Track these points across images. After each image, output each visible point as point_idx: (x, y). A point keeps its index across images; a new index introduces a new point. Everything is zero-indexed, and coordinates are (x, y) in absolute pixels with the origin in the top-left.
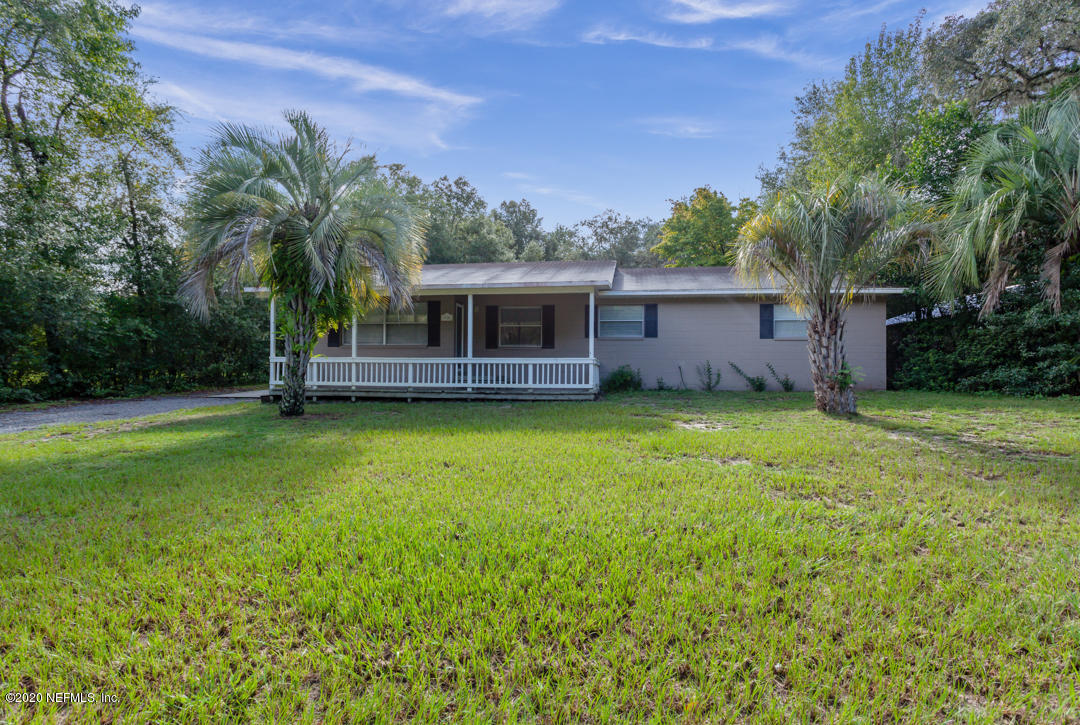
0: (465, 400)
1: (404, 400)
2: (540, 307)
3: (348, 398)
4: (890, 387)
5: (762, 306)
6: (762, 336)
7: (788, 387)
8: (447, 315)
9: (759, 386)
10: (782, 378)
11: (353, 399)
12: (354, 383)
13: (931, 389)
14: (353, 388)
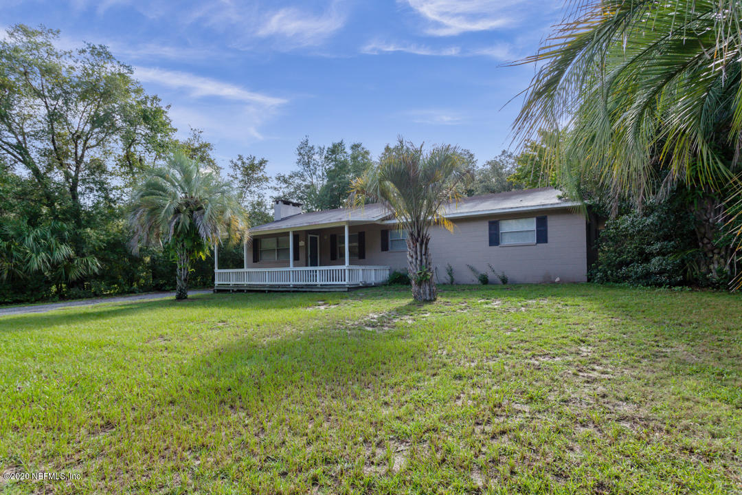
0: (289, 291)
1: (264, 291)
2: (357, 233)
4: (590, 280)
5: (490, 222)
6: (491, 245)
7: (504, 281)
9: (485, 281)
10: (500, 274)
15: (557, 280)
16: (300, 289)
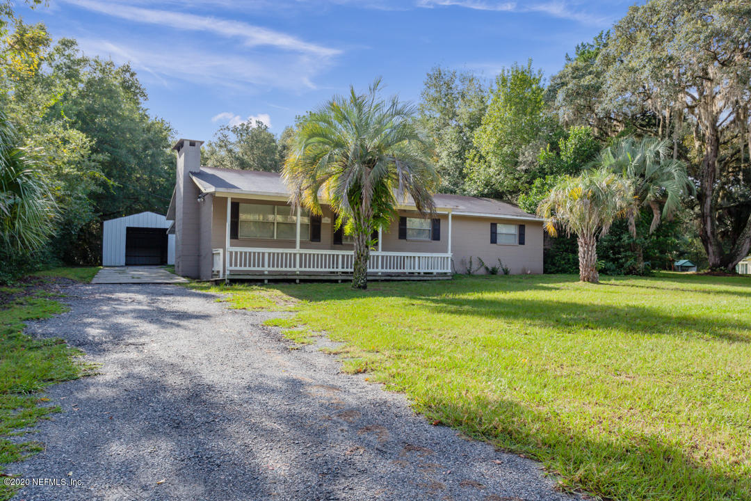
0: (377, 281)
3: (294, 281)
5: (492, 224)
6: (492, 242)
7: (506, 272)
8: (326, 218)
9: (493, 272)
10: (504, 267)
11: (298, 281)
12: (298, 269)
13: (570, 273)
14: (298, 273)
15: (529, 272)
16: (395, 278)
